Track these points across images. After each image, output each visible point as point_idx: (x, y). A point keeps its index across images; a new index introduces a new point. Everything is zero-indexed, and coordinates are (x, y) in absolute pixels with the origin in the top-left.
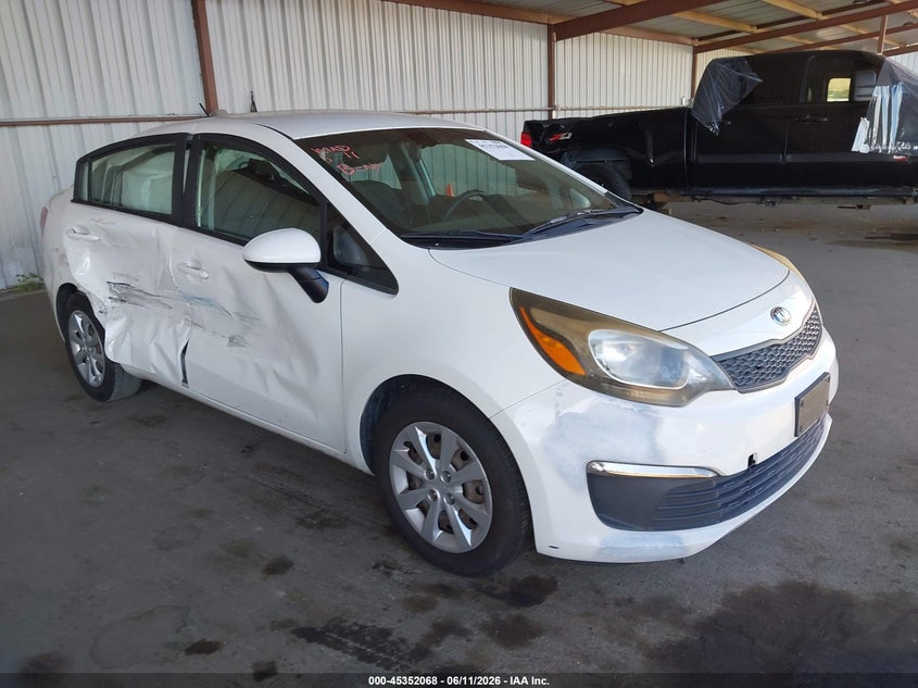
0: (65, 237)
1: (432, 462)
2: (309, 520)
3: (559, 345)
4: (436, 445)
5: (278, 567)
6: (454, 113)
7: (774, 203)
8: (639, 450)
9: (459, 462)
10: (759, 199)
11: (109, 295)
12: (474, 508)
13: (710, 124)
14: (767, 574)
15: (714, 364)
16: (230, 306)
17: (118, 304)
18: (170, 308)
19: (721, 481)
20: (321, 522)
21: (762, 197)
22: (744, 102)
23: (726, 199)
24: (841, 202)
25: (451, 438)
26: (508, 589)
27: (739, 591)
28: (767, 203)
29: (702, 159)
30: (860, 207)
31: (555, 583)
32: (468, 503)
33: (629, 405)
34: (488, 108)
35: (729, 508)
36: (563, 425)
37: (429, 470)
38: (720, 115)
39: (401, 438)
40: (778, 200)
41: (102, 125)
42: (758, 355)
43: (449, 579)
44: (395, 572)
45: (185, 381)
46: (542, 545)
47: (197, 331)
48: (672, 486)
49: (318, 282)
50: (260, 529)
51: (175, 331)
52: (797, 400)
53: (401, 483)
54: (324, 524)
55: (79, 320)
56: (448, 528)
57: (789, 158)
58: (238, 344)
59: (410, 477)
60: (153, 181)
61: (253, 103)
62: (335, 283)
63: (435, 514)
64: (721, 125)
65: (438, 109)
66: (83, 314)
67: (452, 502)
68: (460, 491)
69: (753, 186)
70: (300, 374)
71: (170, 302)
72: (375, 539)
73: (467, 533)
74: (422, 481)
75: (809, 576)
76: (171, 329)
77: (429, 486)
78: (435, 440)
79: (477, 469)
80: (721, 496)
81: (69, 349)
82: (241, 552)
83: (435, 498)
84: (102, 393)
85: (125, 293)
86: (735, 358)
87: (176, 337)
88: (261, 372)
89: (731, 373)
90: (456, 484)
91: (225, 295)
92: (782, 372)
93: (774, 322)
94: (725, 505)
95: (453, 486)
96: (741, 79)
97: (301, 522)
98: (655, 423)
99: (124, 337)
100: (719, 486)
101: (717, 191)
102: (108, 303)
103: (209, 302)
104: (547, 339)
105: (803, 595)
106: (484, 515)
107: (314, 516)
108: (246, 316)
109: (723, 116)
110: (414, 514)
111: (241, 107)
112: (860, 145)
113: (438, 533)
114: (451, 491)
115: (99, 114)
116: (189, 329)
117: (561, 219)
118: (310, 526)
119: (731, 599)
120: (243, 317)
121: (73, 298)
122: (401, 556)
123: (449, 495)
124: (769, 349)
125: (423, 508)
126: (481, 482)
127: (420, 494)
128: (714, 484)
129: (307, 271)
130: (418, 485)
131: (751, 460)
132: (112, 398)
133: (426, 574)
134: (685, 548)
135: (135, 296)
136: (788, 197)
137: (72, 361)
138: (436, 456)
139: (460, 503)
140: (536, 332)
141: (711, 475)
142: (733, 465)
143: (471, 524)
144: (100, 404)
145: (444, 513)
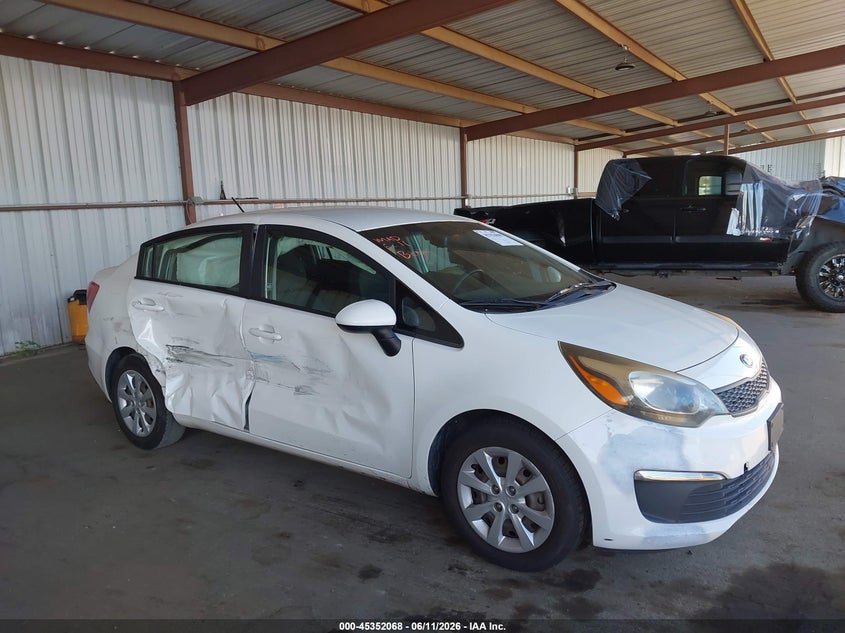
0: (130, 307)
1: (498, 480)
2: (379, 537)
3: (605, 384)
4: (501, 466)
5: (369, 573)
6: (386, 200)
7: (666, 276)
8: (672, 461)
9: (523, 479)
10: (654, 272)
11: (167, 356)
12: (536, 515)
13: (612, 212)
14: (756, 559)
15: (716, 396)
16: (300, 362)
17: (174, 364)
18: (231, 365)
19: (727, 482)
20: (388, 537)
21: (657, 270)
22: (637, 194)
23: (627, 273)
24: (721, 275)
25: (516, 459)
26: (563, 580)
27: (740, 572)
28: (661, 276)
29: (606, 240)
30: (735, 278)
31: (598, 573)
32: (532, 511)
33: (662, 427)
34: (414, 197)
35: (732, 504)
36: (614, 443)
37: (495, 487)
38: (619, 205)
39: (469, 461)
40: (670, 272)
41: (96, 210)
42: (739, 389)
43: (514, 575)
44: (468, 572)
45: (247, 427)
46: (598, 540)
47: (260, 385)
48: (696, 486)
49: (393, 340)
50: (340, 545)
51: (237, 385)
52: (769, 422)
53: (467, 499)
54: (392, 539)
55: (130, 378)
56: (511, 532)
57: (677, 239)
58: (305, 393)
59: (475, 494)
60: (209, 261)
61: (223, 191)
62: (406, 341)
63: (499, 522)
64: (620, 212)
65: (374, 197)
66: (136, 373)
67: (516, 512)
68: (523, 501)
69: (648, 262)
70: (371, 414)
71: (231, 360)
72: (440, 548)
73: (530, 536)
74: (487, 495)
75: (787, 559)
76: (234, 383)
77: (495, 500)
78: (501, 462)
79: (541, 483)
80: (727, 495)
81: (116, 404)
82: (333, 564)
83: (500, 509)
84: (149, 443)
85: (182, 354)
86: (726, 392)
87: (239, 390)
88: (331, 416)
89: (725, 402)
90: (519, 497)
91: (297, 354)
92: (755, 402)
93: (743, 365)
94: (729, 502)
95: (517, 499)
96: (634, 176)
97: (372, 538)
98: (681, 440)
99: (185, 390)
100: (725, 487)
101: (620, 266)
102: (166, 363)
103: (276, 360)
104: (594, 380)
105: (788, 572)
106: (547, 521)
107: (382, 533)
108: (317, 370)
109: (622, 206)
110: (479, 525)
111: (213, 195)
112: (733, 230)
113: (502, 538)
114: (515, 503)
115: (94, 201)
116: (252, 382)
117: (566, 290)
118: (380, 541)
119: (736, 578)
120: (311, 371)
121: (127, 359)
122: (467, 560)
123: (513, 506)
124: (745, 385)
125: (488, 520)
126: (543, 494)
127: (486, 508)
128: (722, 485)
129: (385, 332)
130: (483, 499)
131: (746, 468)
132: (159, 446)
133: (493, 572)
134: (706, 536)
135: (196, 357)
136: (679, 270)
137: (118, 415)
138: (502, 475)
139: (523, 511)
140: (585, 374)
141: (721, 478)
142: (734, 472)
143: (534, 527)
144: (145, 452)
145: (509, 521)
